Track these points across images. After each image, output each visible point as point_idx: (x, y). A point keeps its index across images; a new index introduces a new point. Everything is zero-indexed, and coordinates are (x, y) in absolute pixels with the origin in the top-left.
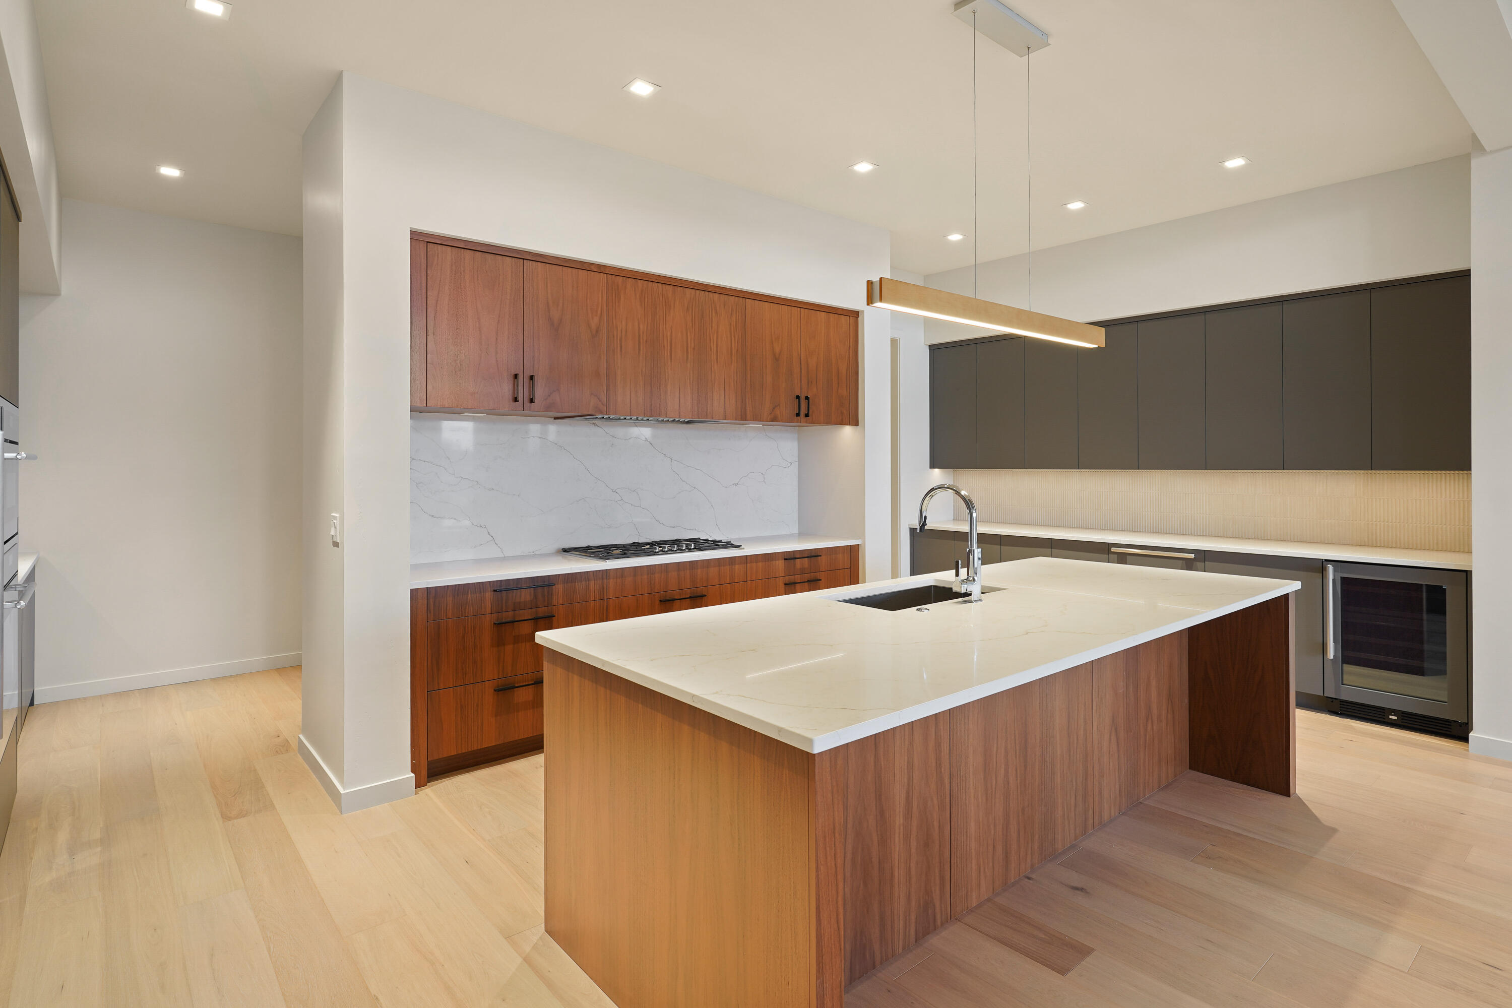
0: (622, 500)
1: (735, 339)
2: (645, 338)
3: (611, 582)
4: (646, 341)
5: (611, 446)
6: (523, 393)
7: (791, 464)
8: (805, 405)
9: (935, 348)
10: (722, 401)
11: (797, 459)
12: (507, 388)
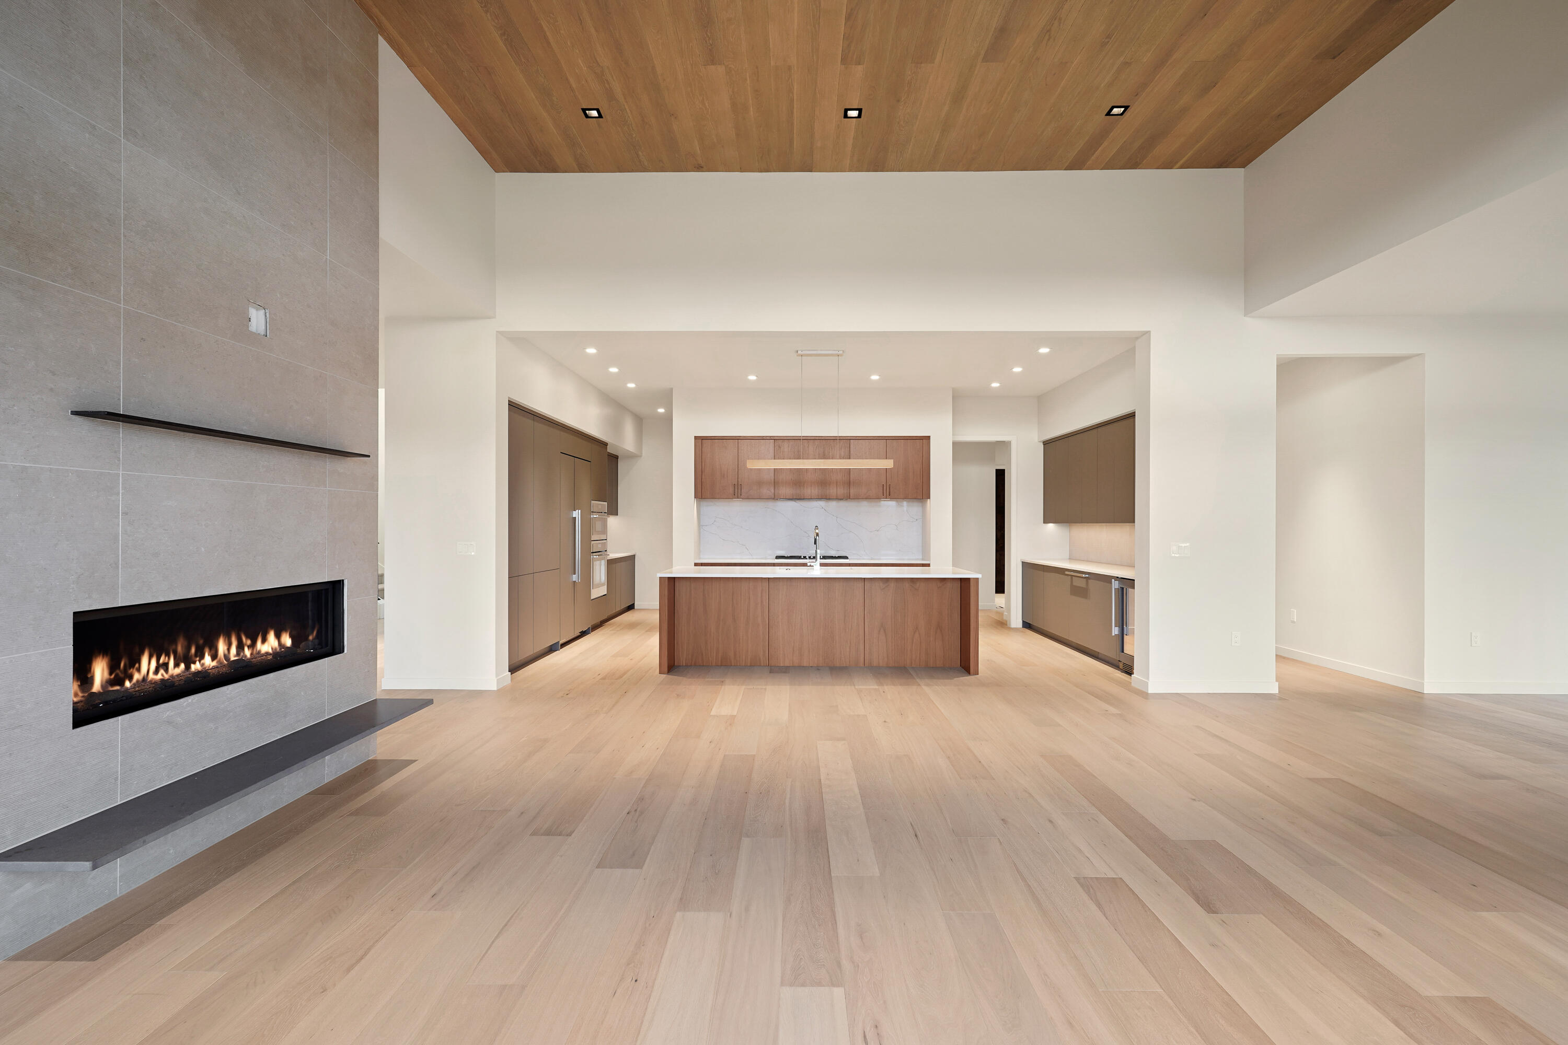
6: (737, 492)
7: (917, 520)
8: (888, 490)
9: (1046, 443)
10: (835, 490)
11: (921, 517)
12: (731, 490)
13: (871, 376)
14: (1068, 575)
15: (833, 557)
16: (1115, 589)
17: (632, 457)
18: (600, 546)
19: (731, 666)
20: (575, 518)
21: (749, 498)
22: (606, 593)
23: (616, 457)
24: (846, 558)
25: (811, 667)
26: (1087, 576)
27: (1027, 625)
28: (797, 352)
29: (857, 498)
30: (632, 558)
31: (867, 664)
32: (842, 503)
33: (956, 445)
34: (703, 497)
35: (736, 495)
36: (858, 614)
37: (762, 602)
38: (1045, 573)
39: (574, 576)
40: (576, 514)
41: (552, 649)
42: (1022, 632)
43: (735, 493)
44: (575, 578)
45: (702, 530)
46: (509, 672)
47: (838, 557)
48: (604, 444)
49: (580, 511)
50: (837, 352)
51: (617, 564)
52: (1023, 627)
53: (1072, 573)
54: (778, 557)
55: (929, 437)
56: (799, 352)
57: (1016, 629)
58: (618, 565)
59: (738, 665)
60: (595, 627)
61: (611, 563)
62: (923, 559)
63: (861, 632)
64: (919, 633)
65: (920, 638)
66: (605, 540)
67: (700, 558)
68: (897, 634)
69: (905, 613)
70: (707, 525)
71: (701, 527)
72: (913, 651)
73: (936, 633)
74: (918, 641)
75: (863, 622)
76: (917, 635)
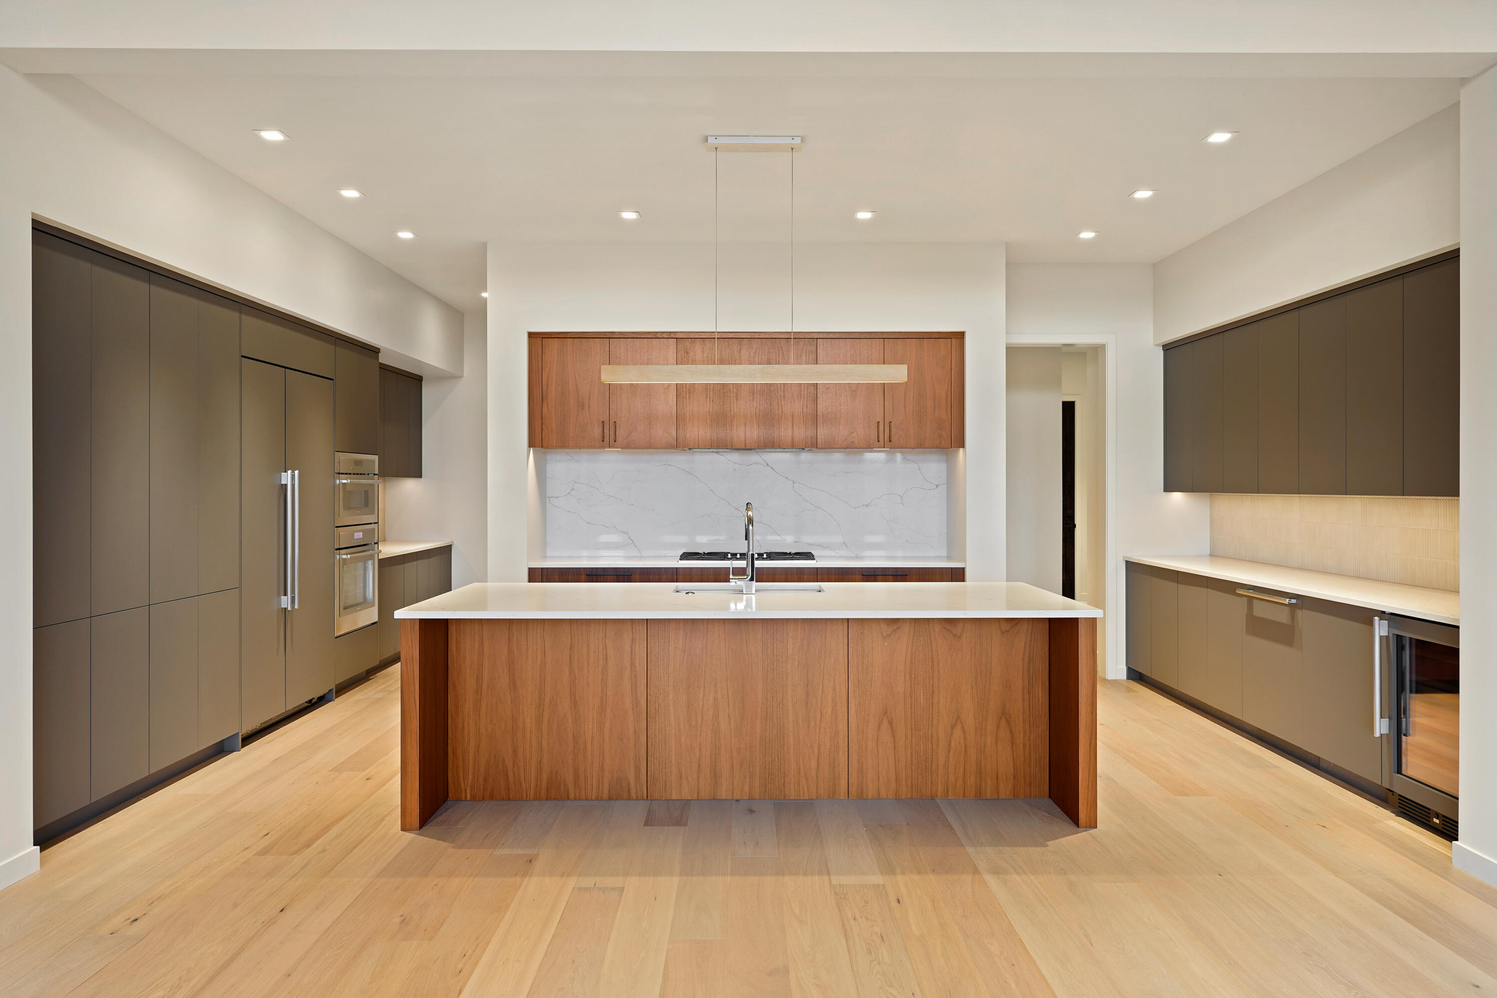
3: (680, 578)
5: (734, 471)
6: (609, 435)
7: (937, 486)
8: (887, 431)
9: (1168, 348)
10: (790, 431)
11: (945, 482)
12: (597, 432)
13: (855, 212)
14: (1241, 596)
15: (785, 554)
16: (1381, 637)
17: (443, 377)
18: (360, 535)
19: (568, 798)
20: (286, 485)
21: (630, 446)
22: (376, 619)
23: (417, 380)
24: (808, 556)
25: (737, 800)
26: (1294, 601)
27: (1135, 675)
28: (706, 139)
29: (830, 446)
30: (445, 552)
31: (853, 790)
32: (805, 456)
33: (1012, 352)
34: (545, 444)
35: (606, 439)
36: (834, 689)
37: (632, 664)
38: (1181, 586)
39: (283, 598)
40: (286, 478)
41: (220, 750)
42: (1129, 690)
43: (603, 437)
44: (285, 602)
45: (549, 506)
46: (35, 845)
47: (797, 554)
48: (373, 351)
49: (297, 472)
50: (788, 141)
51: (406, 565)
52: (1128, 678)
53: (1251, 594)
54: (686, 556)
55: (961, 336)
56: (710, 140)
57: (1115, 683)
58: (411, 566)
59: (583, 796)
60: (342, 689)
61: (386, 564)
62: (949, 558)
63: (842, 726)
64: (963, 728)
65: (965, 739)
66: (374, 523)
67: (544, 557)
68: (916, 730)
69: (933, 686)
70: (558, 497)
71: (548, 499)
72: (950, 766)
73: (997, 728)
74: (960, 744)
75: (846, 705)
76: (958, 733)
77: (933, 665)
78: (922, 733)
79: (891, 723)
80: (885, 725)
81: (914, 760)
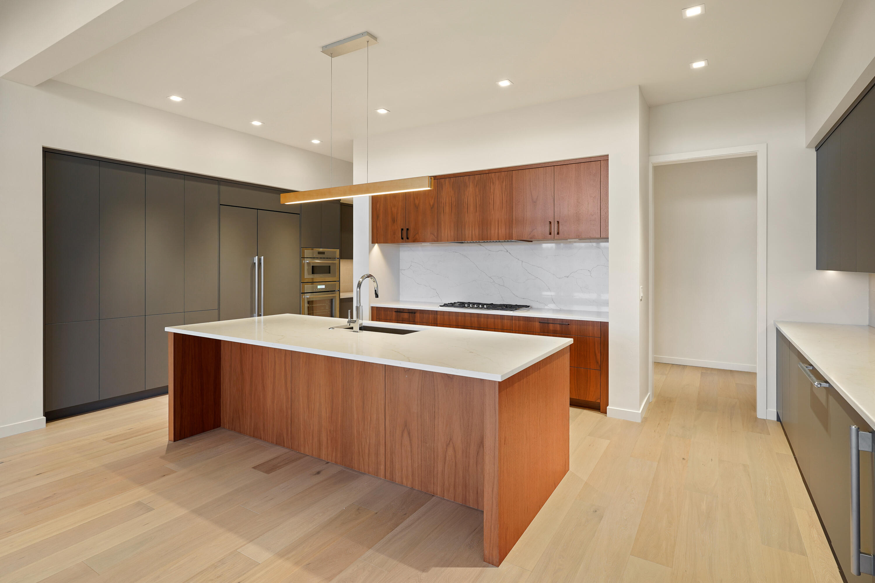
0: (494, 282)
1: (505, 195)
2: (454, 204)
3: (439, 316)
4: (455, 206)
5: (489, 255)
6: (405, 236)
8: (556, 227)
10: (497, 231)
12: (400, 234)
18: (323, 287)
31: (388, 474)
34: (378, 242)
38: (791, 352)
43: (402, 237)
45: (400, 274)
49: (262, 257)
63: (382, 428)
64: (454, 448)
65: (455, 457)
66: (338, 281)
67: (398, 301)
68: (424, 442)
69: (435, 412)
70: (404, 270)
71: (400, 271)
72: (445, 474)
73: (477, 454)
74: (452, 460)
75: (384, 414)
76: (450, 451)
77: (435, 396)
78: (428, 445)
79: (409, 433)
80: (406, 434)
81: (423, 463)
